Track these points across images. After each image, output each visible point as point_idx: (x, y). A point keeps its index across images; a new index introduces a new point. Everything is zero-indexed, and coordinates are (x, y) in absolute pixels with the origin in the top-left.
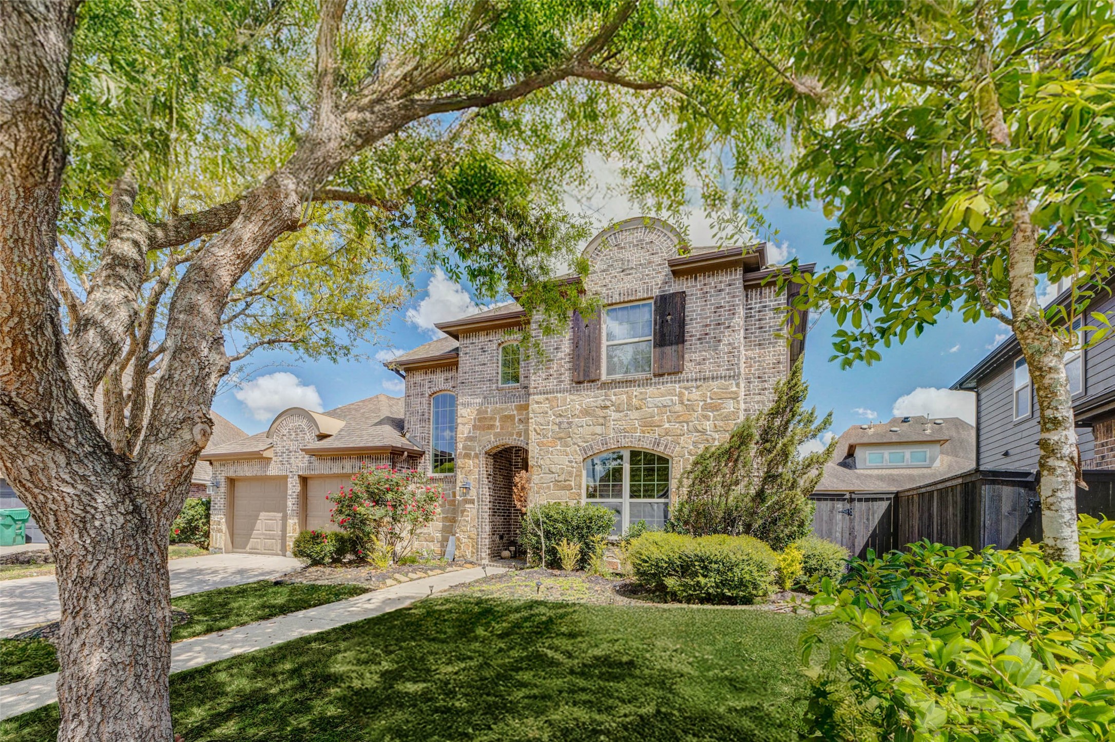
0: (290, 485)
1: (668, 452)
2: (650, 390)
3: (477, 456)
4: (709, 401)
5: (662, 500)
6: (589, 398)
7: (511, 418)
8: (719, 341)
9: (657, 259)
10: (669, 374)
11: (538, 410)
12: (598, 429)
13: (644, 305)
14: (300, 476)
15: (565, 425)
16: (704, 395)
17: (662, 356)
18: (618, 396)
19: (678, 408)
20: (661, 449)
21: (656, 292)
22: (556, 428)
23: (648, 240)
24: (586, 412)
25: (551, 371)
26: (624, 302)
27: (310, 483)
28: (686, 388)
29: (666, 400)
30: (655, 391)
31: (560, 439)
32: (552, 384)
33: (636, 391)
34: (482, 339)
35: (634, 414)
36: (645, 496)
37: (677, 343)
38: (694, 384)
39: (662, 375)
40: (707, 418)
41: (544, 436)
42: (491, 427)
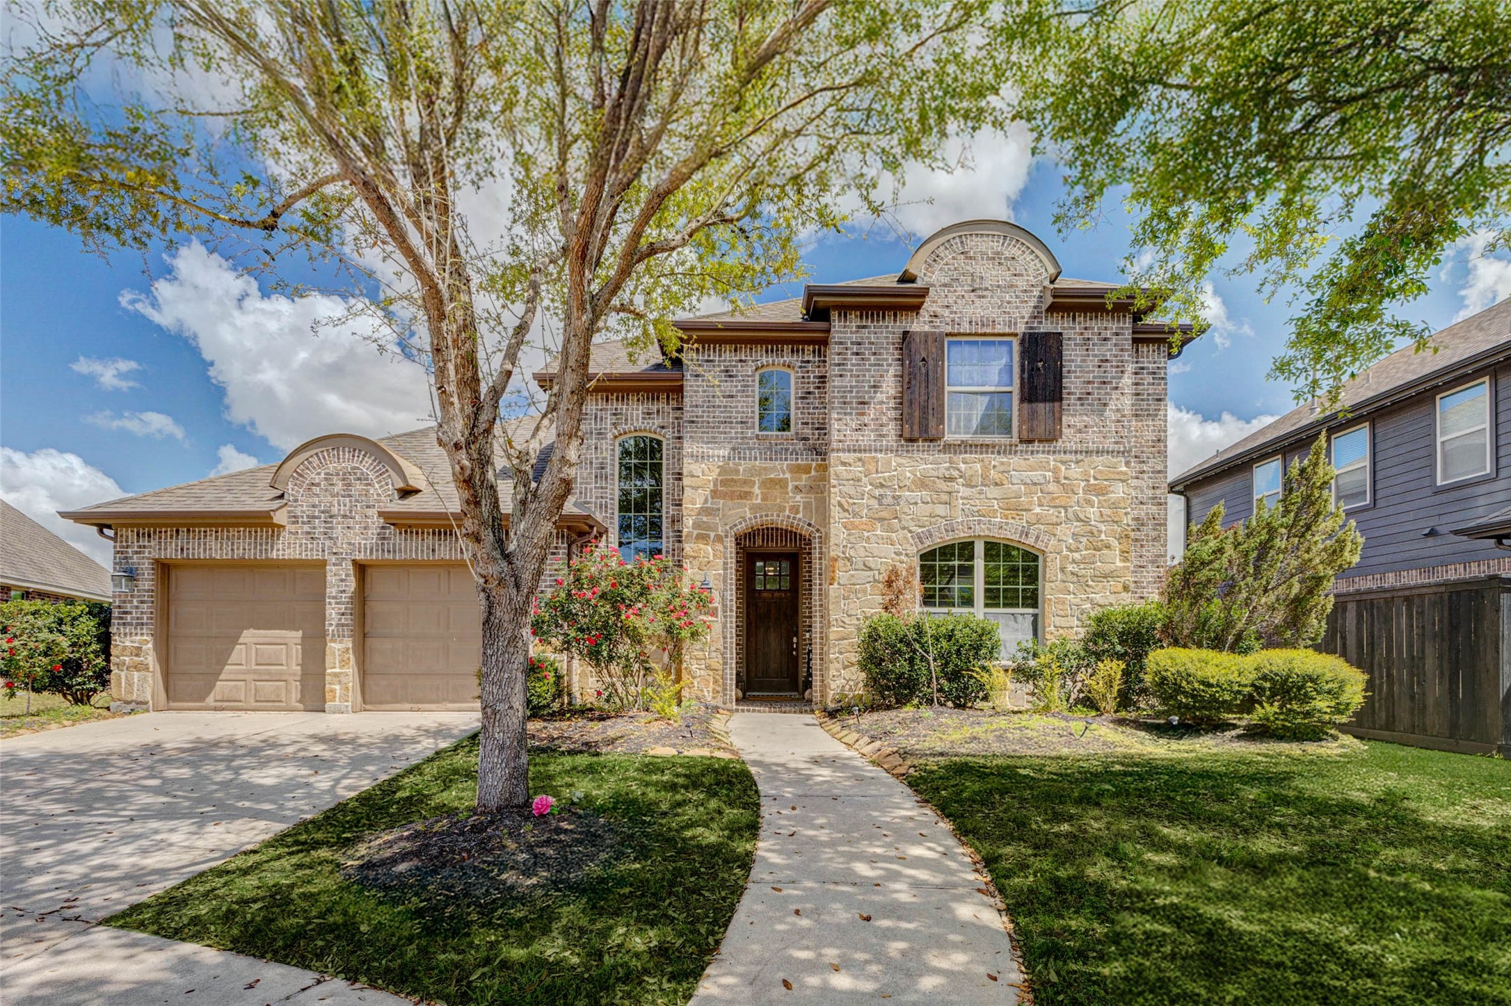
0: (331, 579)
1: (1040, 545)
2: (1015, 460)
3: (719, 539)
4: (1092, 481)
5: (1031, 611)
6: (925, 462)
7: (782, 483)
8: (1105, 405)
9: (1021, 283)
10: (1040, 441)
11: (845, 475)
12: (941, 510)
13: (1001, 343)
14: (355, 562)
15: (889, 500)
16: (1086, 473)
17: (1033, 416)
18: (971, 464)
19: (1052, 487)
20: (1031, 541)
21: (1021, 328)
22: (874, 503)
23: (1007, 254)
24: (922, 483)
25: (866, 419)
26: (976, 334)
27: (372, 576)
28: (1063, 462)
29: (1036, 475)
30: (1022, 462)
31: (881, 520)
32: (867, 438)
33: (995, 460)
34: (727, 356)
35: (993, 492)
36: (1005, 605)
37: (1053, 400)
38: (1073, 457)
39: (1030, 441)
40: (1088, 502)
41: (855, 515)
42: (746, 495)
